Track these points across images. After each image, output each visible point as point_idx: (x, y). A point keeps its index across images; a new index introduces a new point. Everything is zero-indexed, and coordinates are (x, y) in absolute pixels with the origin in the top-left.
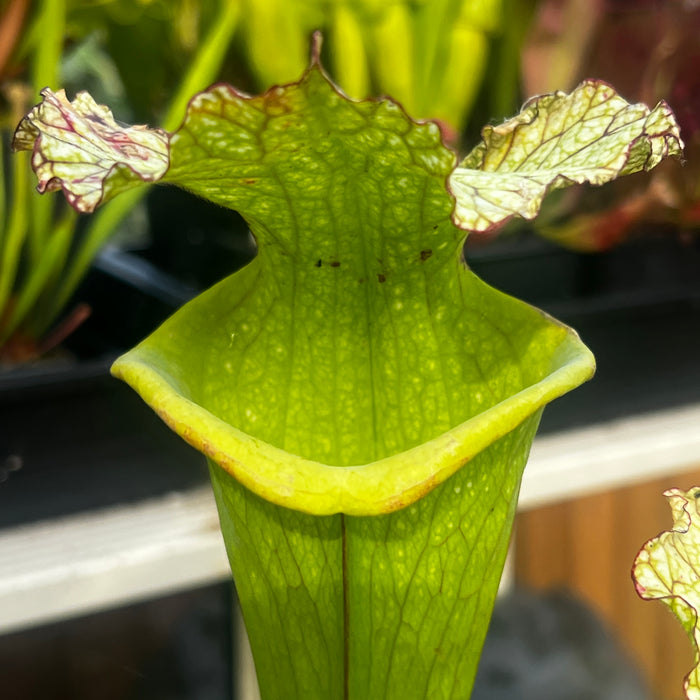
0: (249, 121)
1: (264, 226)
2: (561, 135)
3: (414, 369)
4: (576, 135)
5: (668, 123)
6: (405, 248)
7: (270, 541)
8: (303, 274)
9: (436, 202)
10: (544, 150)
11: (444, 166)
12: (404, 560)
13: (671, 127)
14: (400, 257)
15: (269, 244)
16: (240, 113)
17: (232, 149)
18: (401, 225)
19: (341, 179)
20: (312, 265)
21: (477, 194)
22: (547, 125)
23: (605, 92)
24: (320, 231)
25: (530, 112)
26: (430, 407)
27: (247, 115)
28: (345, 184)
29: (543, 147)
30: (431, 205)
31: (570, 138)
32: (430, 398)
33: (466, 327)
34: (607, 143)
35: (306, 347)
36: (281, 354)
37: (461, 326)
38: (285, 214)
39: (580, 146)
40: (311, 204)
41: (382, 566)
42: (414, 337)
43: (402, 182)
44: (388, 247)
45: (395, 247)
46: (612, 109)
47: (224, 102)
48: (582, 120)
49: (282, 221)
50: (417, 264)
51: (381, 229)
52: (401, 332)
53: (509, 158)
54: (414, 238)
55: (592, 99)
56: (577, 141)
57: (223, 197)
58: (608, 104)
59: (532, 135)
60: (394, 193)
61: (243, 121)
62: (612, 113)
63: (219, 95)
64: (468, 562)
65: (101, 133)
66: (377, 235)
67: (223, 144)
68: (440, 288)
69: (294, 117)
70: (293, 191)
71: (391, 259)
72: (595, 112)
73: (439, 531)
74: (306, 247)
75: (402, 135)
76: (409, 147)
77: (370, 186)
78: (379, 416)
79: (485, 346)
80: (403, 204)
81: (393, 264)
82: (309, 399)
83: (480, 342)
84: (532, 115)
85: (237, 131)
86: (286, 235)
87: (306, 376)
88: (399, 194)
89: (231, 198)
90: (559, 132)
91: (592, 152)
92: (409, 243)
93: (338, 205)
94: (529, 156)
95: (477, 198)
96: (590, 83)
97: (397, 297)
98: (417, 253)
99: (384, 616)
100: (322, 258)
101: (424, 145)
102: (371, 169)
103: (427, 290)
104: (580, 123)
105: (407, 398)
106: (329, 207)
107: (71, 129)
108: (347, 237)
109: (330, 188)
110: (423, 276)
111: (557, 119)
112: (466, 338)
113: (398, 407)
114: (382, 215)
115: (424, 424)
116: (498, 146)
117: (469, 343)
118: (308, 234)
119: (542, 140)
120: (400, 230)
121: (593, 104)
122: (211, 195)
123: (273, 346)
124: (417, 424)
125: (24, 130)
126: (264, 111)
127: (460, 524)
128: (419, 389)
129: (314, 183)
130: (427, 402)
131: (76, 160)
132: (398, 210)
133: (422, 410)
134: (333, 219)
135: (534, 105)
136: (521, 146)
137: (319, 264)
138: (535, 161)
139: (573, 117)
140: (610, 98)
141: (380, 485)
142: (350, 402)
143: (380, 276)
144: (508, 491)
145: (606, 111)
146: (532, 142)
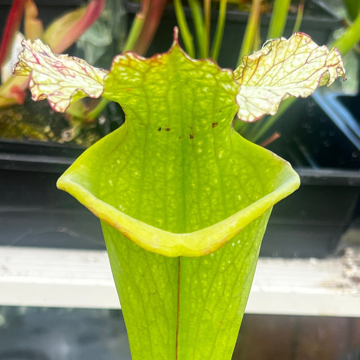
0: (141, 68)
1: (132, 110)
2: (283, 61)
3: (207, 184)
4: (291, 63)
5: (338, 59)
6: (204, 122)
7: (140, 271)
8: (151, 135)
9: (222, 99)
10: (275, 70)
11: (233, 90)
12: (206, 279)
13: (339, 61)
14: (202, 126)
15: (134, 119)
16: (137, 65)
17: (130, 80)
18: (203, 110)
19: (173, 87)
20: (156, 131)
21: (247, 101)
22: (276, 55)
23: (306, 39)
24: (162, 113)
25: (267, 48)
26: (214, 203)
27: (140, 66)
28: (175, 89)
29: (274, 67)
30: (219, 100)
31: (288, 64)
32: (215, 198)
33: (234, 161)
34: (307, 68)
35: (151, 172)
36: (137, 176)
37: (231, 161)
38: (144, 105)
39: (294, 69)
40: (157, 100)
41: (196, 282)
42: (207, 167)
43: (205, 89)
44: (195, 121)
45: (199, 121)
46: (309, 49)
47: (130, 60)
48: (294, 54)
49: (142, 108)
50: (210, 130)
51: (192, 112)
52: (201, 164)
53: (256, 73)
54: (210, 117)
55: (299, 43)
56: (292, 66)
57: (114, 97)
58: (307, 46)
59: (268, 60)
60: (200, 95)
61: (138, 68)
62: (309, 51)
63: (128, 57)
64: (236, 280)
65: (49, 62)
66: (190, 115)
67: (126, 78)
68: (221, 142)
69: (163, 66)
70: (150, 94)
71: (197, 127)
72: (301, 50)
73: (223, 264)
74: (153, 121)
75: (214, 75)
76: (216, 80)
77: (188, 90)
78: (188, 207)
79: (244, 171)
80: (205, 100)
81: (198, 129)
82: (151, 199)
83: (241, 169)
84: (268, 50)
85: (134, 72)
86: (143, 115)
87: (151, 187)
88: (203, 95)
89: (118, 97)
90: (282, 60)
91: (300, 73)
92: (207, 119)
93: (171, 99)
94: (267, 72)
95: (247, 103)
96: (298, 34)
97: (199, 146)
98: (211, 124)
99: (196, 307)
100: (161, 127)
101: (224, 80)
102: (189, 83)
103: (215, 142)
104: (293, 56)
105: (203, 198)
106: (166, 101)
107: (38, 63)
108: (174, 116)
109: (167, 91)
110: (213, 136)
111: (281, 52)
112: (234, 167)
113: (198, 203)
114: (194, 105)
115: (212, 211)
116: (250, 66)
117: (235, 170)
118: (155, 114)
119: (274, 64)
120: (202, 113)
121: (299, 46)
122: (108, 96)
123: (133, 172)
124: (208, 212)
125: (20, 66)
126: (150, 64)
127: (233, 261)
128: (209, 193)
129: (161, 90)
130: (213, 200)
131: (48, 82)
132: (202, 103)
133: (210, 205)
134: (168, 107)
135: (269, 45)
136: (263, 66)
137: (160, 129)
138: (270, 76)
139: (290, 52)
140: (308, 43)
141: (200, 242)
142: (173, 201)
143: (190, 135)
144: (256, 244)
145: (307, 49)
146: (268, 65)
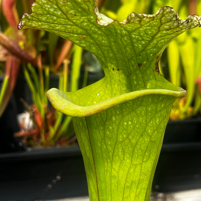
8: (110, 73)
9: (136, 45)
12: (111, 145)
14: (132, 66)
24: (111, 58)
38: (100, 52)
41: (104, 147)
43: (125, 38)
44: (129, 63)
49: (101, 55)
50: (138, 68)
64: (133, 151)
68: (147, 78)
73: (120, 137)
77: (120, 42)
80: (128, 46)
86: (103, 59)
88: (126, 43)
92: (133, 60)
97: (134, 80)
98: (137, 64)
102: (117, 35)
103: (143, 78)
106: (112, 50)
110: (140, 73)
118: (108, 59)
127: (128, 136)
132: (128, 49)
134: (114, 54)
137: (113, 69)
143: (130, 74)
